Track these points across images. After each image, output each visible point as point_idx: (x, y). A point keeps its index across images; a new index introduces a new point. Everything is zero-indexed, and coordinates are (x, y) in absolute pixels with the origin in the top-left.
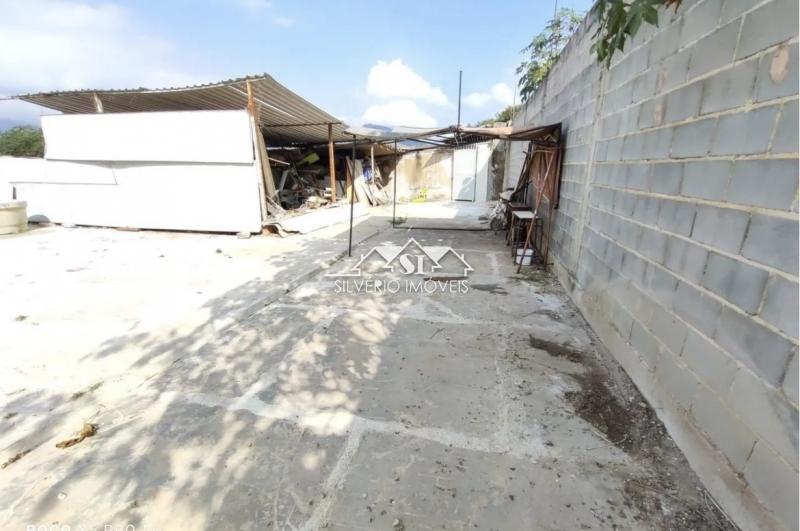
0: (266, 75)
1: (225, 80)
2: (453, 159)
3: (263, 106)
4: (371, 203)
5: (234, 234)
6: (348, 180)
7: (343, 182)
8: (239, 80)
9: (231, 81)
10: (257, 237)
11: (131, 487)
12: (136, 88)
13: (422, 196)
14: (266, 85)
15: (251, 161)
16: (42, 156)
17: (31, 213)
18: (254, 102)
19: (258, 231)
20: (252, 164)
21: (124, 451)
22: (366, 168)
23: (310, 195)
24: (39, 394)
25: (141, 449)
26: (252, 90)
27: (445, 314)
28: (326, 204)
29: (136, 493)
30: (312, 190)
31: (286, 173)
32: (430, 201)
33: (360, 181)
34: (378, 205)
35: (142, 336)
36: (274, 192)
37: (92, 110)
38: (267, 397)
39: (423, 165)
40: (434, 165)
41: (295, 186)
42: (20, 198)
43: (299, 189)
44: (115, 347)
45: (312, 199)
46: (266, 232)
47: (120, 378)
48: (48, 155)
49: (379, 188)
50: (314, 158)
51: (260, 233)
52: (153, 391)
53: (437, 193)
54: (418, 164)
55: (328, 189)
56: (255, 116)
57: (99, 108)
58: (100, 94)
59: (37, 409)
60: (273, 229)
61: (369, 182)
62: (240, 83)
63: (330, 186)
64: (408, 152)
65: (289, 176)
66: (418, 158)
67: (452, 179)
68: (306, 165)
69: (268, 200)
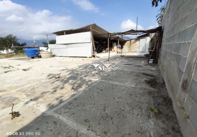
0: (94, 24)
1: (87, 26)
2: (140, 42)
3: (93, 30)
4: (118, 53)
5: (86, 57)
6: (113, 47)
7: (111, 48)
8: (89, 25)
9: (88, 26)
10: (91, 58)
11: (63, 83)
12: (71, 29)
13: (131, 51)
14: (94, 26)
15: (90, 42)
16: (55, 44)
17: (53, 54)
18: (92, 30)
19: (91, 56)
20: (90, 43)
21: (63, 80)
22: (117, 44)
23: (103, 50)
24: (53, 74)
25: (65, 80)
26: (92, 27)
27: (125, 69)
28: (106, 52)
29: (64, 83)
30: (104, 49)
31: (98, 46)
32: (133, 52)
33: (115, 48)
34: (119, 53)
35: (68, 69)
36: (95, 49)
37: (63, 34)
38: (85, 76)
39: (132, 44)
40: (135, 44)
41: (100, 49)
42: (52, 51)
43: (101, 49)
44: (63, 70)
45: (104, 51)
46: (93, 57)
47: (64, 73)
48: (56, 43)
49: (120, 49)
50: (105, 42)
51: (91, 57)
52: (68, 75)
53: (135, 50)
54: (130, 43)
55: (107, 49)
56: (92, 32)
57: (65, 34)
58: (65, 31)
59: (52, 75)
60: (94, 56)
61: (117, 48)
62: (89, 26)
63: (108, 48)
64: (128, 40)
65: (99, 46)
66: (131, 42)
67: (139, 47)
68: (103, 44)
69: (93, 50)
